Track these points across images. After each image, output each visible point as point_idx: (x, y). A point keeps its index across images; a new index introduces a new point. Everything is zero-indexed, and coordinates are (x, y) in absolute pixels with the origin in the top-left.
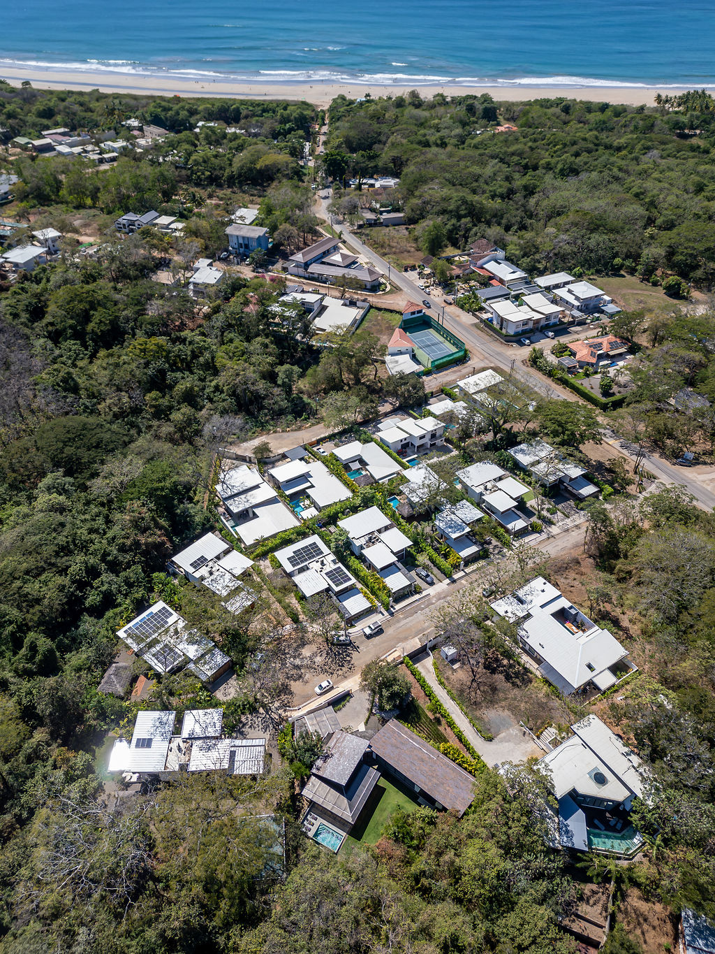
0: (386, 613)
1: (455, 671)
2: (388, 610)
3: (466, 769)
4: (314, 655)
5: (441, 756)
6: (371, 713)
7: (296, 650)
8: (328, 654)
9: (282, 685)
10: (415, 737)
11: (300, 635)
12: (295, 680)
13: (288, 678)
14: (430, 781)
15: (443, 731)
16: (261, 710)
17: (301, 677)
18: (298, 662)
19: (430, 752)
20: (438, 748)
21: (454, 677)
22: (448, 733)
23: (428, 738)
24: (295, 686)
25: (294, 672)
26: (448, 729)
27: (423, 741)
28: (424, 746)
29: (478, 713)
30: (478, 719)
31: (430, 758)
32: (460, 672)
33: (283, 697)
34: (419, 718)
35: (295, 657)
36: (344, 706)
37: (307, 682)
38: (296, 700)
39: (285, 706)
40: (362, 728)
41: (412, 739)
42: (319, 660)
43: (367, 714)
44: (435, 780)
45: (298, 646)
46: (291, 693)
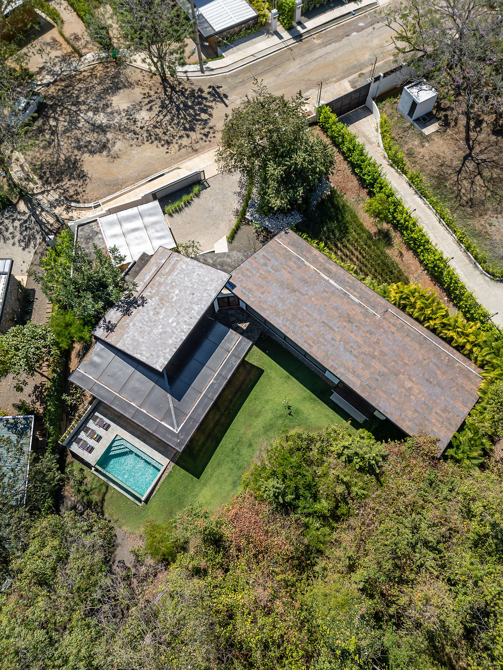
0: (286, 35)
1: (427, 138)
2: (290, 29)
3: (449, 341)
4: (137, 107)
5: (393, 310)
6: (242, 220)
7: (100, 97)
8: (163, 106)
9: (67, 160)
10: (334, 268)
11: (112, 71)
12: (92, 153)
13: (79, 148)
14: (368, 366)
15: (397, 260)
16: (22, 206)
17: (104, 147)
18: (101, 119)
19: (368, 301)
20: (385, 294)
21: (424, 151)
22: (409, 262)
23: (362, 271)
24: (92, 164)
25: (91, 137)
26: (408, 256)
27: (350, 277)
28: (353, 288)
29: (478, 223)
30: (478, 235)
31: (366, 314)
32: (439, 141)
33: (66, 183)
34: (344, 231)
35: (96, 111)
36: (188, 203)
37: (116, 157)
38: (90, 189)
39: (69, 200)
40: (221, 246)
41: (328, 272)
42: (144, 116)
43: (234, 221)
44: (377, 365)
45: (106, 91)
46: (82, 176)
